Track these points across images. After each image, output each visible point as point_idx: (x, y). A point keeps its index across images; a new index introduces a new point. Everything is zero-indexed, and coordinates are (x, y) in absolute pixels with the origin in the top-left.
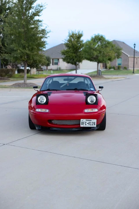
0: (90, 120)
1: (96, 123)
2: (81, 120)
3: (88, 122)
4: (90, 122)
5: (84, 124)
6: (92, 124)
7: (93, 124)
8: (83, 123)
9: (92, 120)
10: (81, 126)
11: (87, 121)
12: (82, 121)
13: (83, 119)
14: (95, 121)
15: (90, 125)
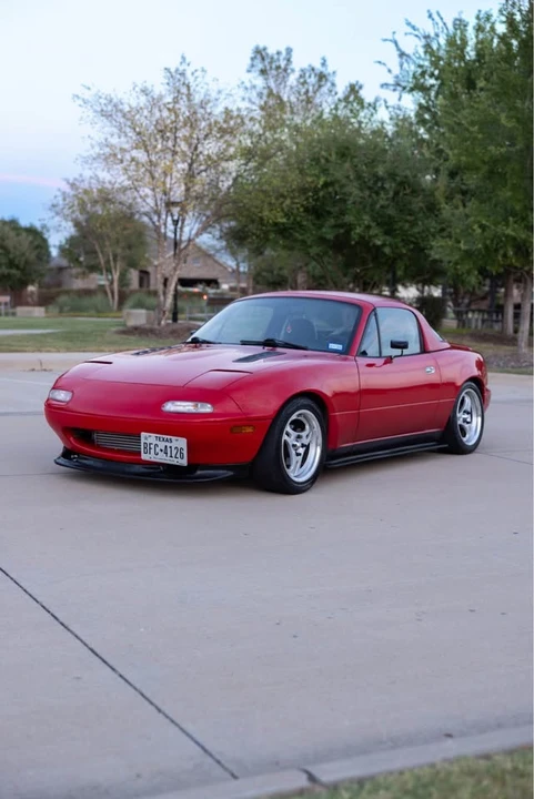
0: (169, 437)
1: (185, 452)
2: (143, 434)
3: (162, 445)
4: (168, 445)
5: (152, 451)
6: (174, 452)
7: (178, 456)
8: (148, 448)
9: (174, 438)
10: (144, 457)
11: (158, 442)
12: (146, 438)
13: (147, 434)
14: (182, 443)
15: (168, 458)
